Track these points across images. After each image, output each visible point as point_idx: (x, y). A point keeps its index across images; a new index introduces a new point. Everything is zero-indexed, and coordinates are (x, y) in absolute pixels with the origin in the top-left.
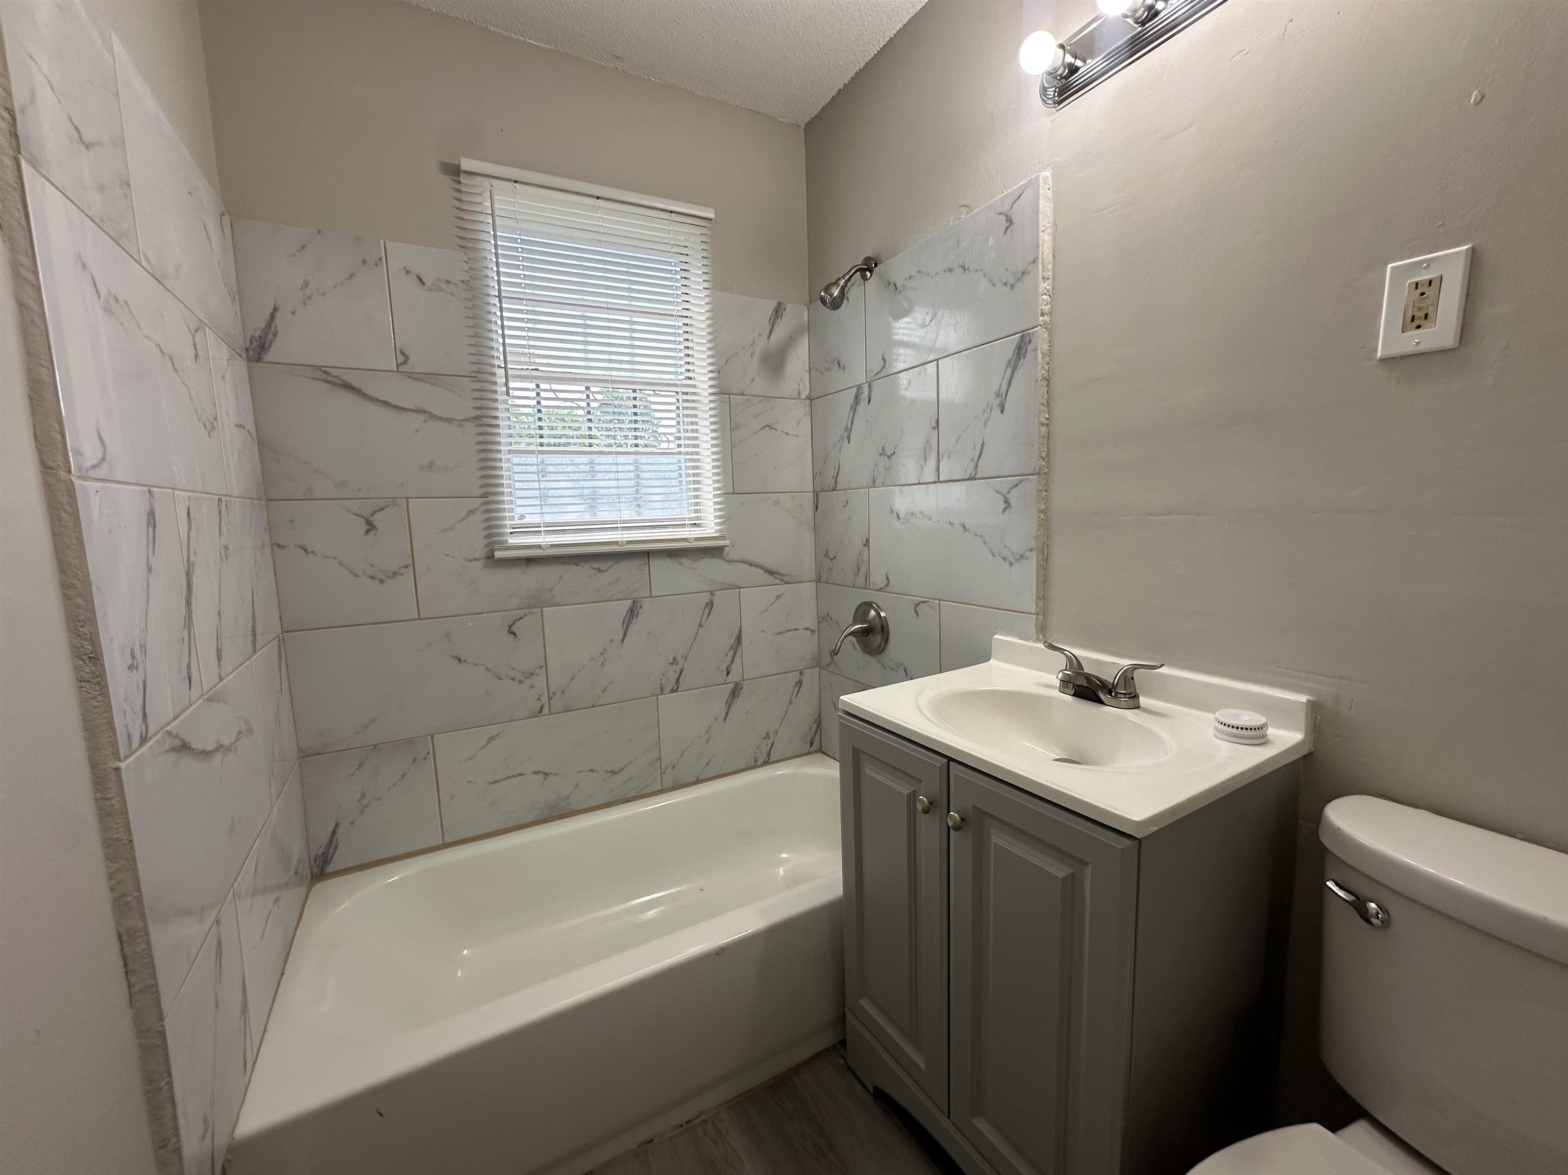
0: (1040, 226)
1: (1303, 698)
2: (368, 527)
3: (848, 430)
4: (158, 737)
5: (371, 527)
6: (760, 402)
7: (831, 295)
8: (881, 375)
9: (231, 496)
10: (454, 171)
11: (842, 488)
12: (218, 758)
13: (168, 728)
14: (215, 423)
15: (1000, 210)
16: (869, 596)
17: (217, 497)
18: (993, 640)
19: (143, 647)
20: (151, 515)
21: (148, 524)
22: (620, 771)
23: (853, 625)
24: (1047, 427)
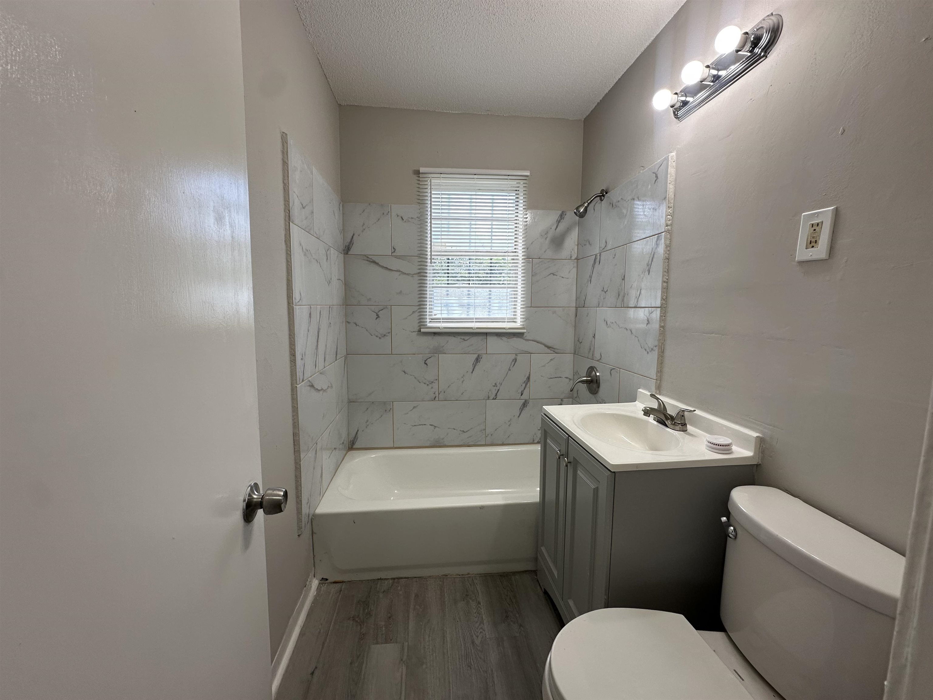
0: (668, 181)
1: (755, 434)
2: (377, 317)
3: (591, 277)
4: (306, 381)
5: (378, 316)
6: (549, 262)
7: (579, 212)
8: (605, 250)
9: (334, 305)
10: (417, 173)
11: (586, 306)
12: (321, 392)
13: (309, 379)
14: (331, 281)
15: (653, 171)
16: (594, 364)
17: (329, 306)
18: (638, 392)
19: (305, 355)
20: (310, 314)
21: (309, 317)
22: (467, 432)
23: (585, 377)
24: (667, 284)
